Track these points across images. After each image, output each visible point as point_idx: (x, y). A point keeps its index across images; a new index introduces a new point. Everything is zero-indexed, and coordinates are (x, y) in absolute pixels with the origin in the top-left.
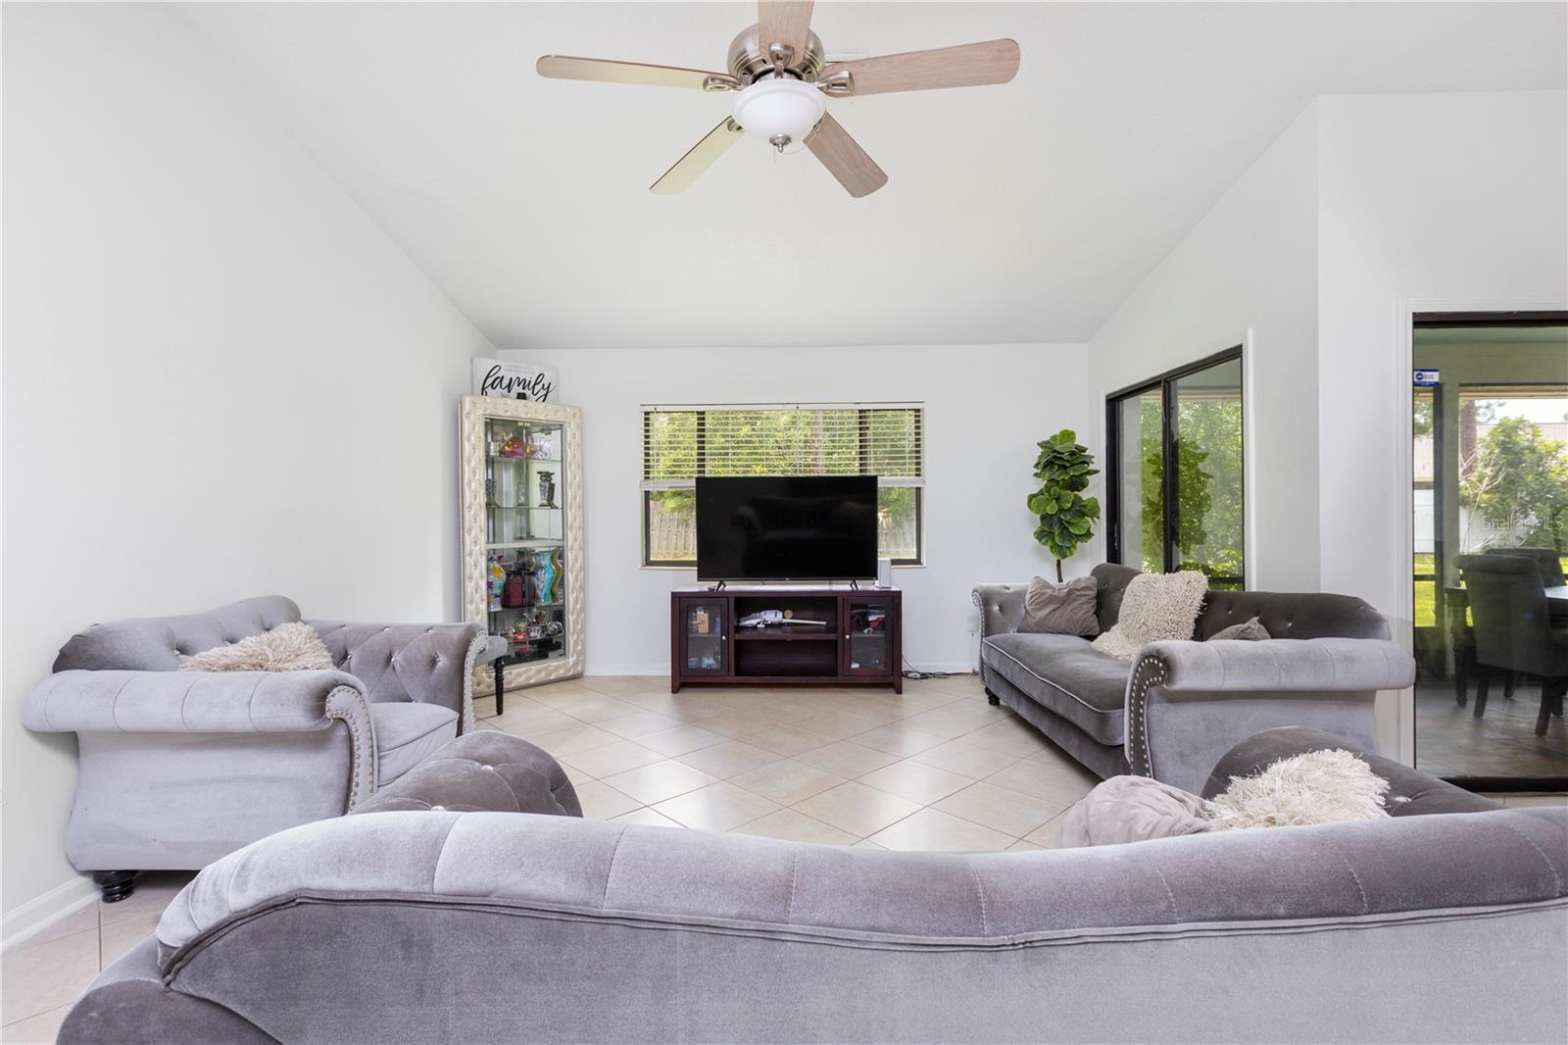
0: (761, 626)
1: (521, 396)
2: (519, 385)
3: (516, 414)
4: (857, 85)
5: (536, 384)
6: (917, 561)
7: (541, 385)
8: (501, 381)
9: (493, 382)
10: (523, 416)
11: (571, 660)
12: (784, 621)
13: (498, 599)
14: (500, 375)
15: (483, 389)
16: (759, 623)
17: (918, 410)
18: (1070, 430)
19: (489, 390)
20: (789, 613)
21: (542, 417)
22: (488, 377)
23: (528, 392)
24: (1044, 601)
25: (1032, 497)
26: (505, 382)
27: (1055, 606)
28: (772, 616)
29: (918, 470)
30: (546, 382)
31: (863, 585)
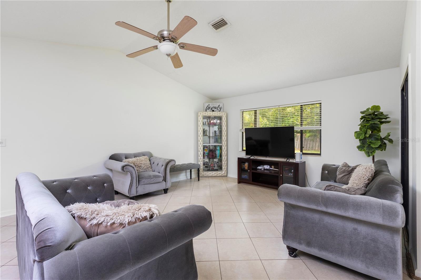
0: (263, 169)
1: (213, 111)
2: (214, 108)
3: (210, 115)
4: (177, 37)
5: (218, 107)
6: (320, 154)
7: (219, 108)
8: (210, 108)
9: (208, 108)
10: (212, 115)
11: (223, 172)
12: (271, 169)
13: (207, 156)
14: (210, 106)
15: (206, 110)
16: (262, 168)
17: (321, 103)
18: (377, 105)
19: (207, 110)
20: (273, 167)
21: (217, 115)
22: (207, 107)
23: (215, 110)
24: (342, 171)
25: (356, 132)
26: (211, 108)
27: (346, 174)
28: (267, 167)
29: (321, 123)
30: (220, 107)
31: (291, 161)
